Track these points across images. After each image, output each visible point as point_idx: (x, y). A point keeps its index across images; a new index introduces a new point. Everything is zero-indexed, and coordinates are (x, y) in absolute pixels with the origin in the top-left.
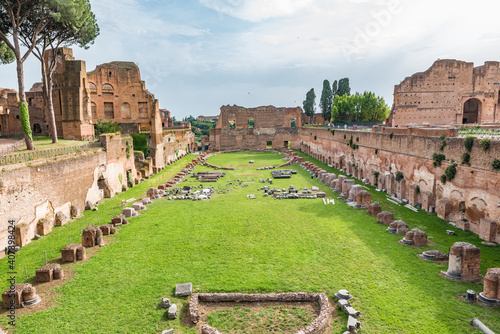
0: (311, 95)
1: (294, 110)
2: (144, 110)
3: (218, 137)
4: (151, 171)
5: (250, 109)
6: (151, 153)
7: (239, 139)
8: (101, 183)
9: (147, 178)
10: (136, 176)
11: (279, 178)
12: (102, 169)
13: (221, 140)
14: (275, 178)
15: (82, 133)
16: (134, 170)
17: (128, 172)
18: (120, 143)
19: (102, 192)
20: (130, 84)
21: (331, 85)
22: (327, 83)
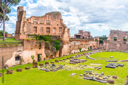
2: (61, 31)
3: (108, 44)
4: (58, 56)
6: (59, 49)
7: (118, 45)
8: (18, 58)
9: (53, 58)
10: (45, 57)
11: (108, 67)
12: (20, 52)
13: (109, 45)
14: (106, 67)
15: (20, 38)
16: (44, 55)
17: (39, 55)
18: (35, 43)
19: (18, 62)
20: (57, 20)
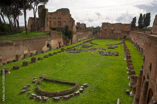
0: (134, 19)
1: (129, 24)
5: (113, 24)
6: (71, 38)
7: (108, 34)
8: (48, 45)
9: (68, 45)
10: (63, 45)
11: (110, 48)
12: (49, 41)
13: (101, 34)
14: (108, 48)
15: (46, 30)
16: (62, 43)
17: (60, 43)
18: (57, 34)
19: (49, 48)
20: (66, 16)
21: (143, 16)
22: (141, 15)
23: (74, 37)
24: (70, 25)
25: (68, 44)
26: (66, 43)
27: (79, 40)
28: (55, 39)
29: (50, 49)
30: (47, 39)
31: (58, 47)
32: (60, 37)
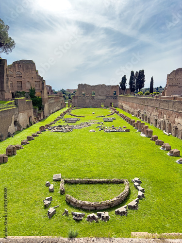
0: (124, 79)
1: (115, 86)
2: (38, 86)
4: (42, 118)
5: (93, 86)
8: (16, 123)
9: (40, 121)
10: (34, 120)
11: (107, 121)
14: (105, 121)
15: (5, 97)
16: (33, 117)
17: (30, 118)
18: (26, 103)
19: (16, 128)
20: (30, 72)
21: (135, 74)
22: (132, 73)
23: (46, 106)
24: (37, 88)
25: (39, 119)
26: (38, 118)
27: (51, 111)
28: (24, 111)
29: (18, 129)
30: (14, 112)
31: (29, 124)
32: (30, 109)
